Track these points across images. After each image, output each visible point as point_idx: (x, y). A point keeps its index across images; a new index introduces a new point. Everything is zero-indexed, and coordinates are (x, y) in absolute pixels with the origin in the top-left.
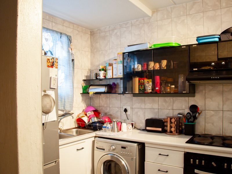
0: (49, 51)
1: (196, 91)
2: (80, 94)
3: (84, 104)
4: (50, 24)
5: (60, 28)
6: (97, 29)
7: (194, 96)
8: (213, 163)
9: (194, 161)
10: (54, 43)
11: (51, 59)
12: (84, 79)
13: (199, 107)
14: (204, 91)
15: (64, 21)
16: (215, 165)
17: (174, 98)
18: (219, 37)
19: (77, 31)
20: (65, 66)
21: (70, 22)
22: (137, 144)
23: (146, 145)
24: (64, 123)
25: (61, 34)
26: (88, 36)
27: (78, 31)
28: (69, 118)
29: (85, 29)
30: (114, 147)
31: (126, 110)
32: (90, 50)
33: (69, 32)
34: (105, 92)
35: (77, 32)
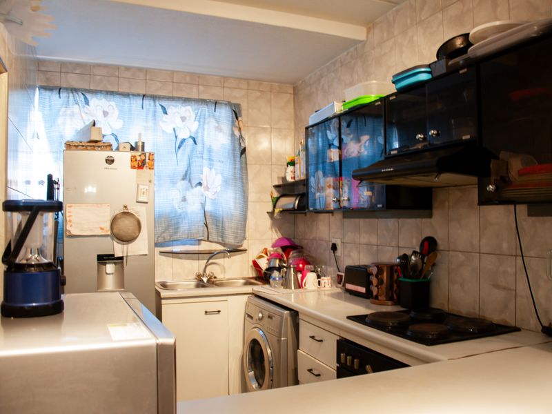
0: (190, 137)
1: (435, 204)
2: (267, 214)
3: (277, 232)
4: (195, 90)
5: (216, 93)
6: (301, 82)
7: (430, 216)
10: (199, 122)
11: (140, 156)
12: (277, 183)
13: (439, 242)
14: (447, 204)
15: (225, 78)
17: (400, 220)
19: (257, 92)
20: (223, 162)
21: (240, 79)
22: (288, 312)
23: (301, 316)
24: (226, 268)
25: (216, 104)
26: (288, 97)
27: (259, 91)
28: (238, 258)
29: (277, 84)
30: (260, 315)
31: (334, 247)
32: (292, 126)
33: (237, 96)
34: (294, 208)
35: (258, 94)
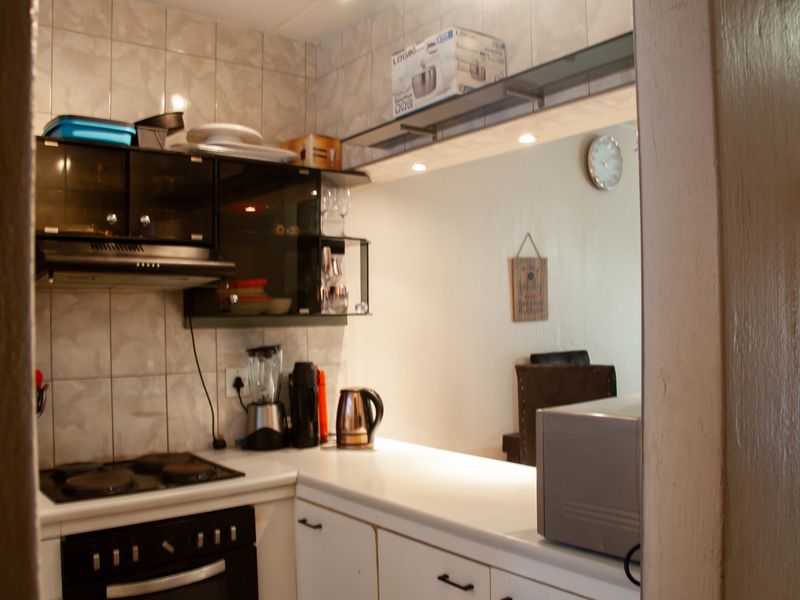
8: (165, 544)
9: (107, 558)
16: (171, 549)
18: (134, 132)
